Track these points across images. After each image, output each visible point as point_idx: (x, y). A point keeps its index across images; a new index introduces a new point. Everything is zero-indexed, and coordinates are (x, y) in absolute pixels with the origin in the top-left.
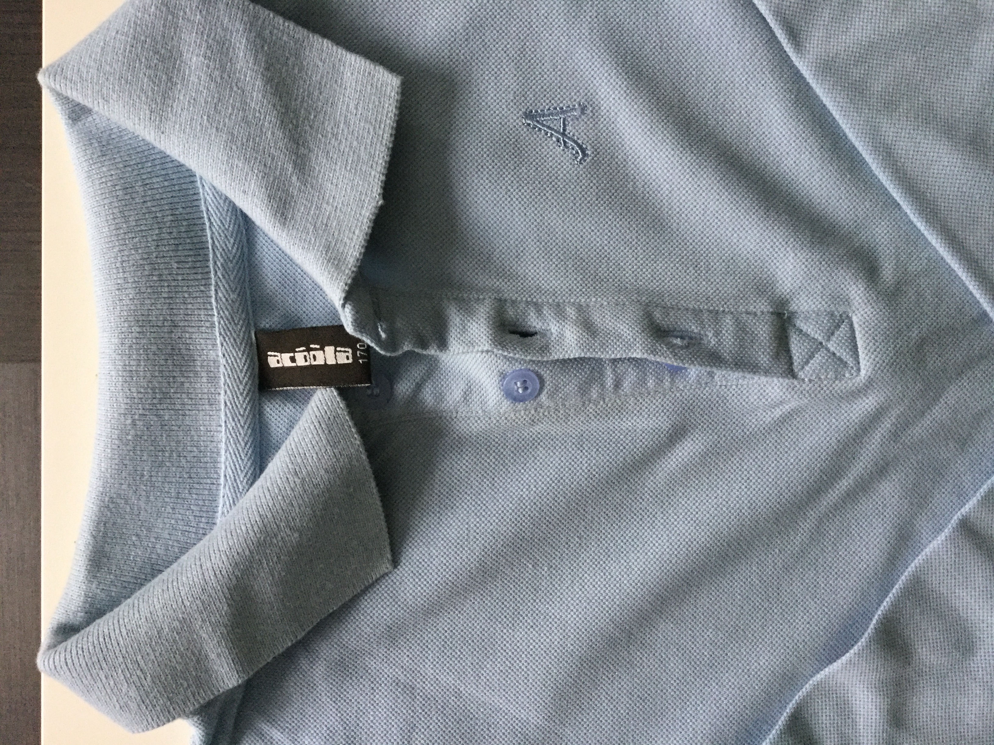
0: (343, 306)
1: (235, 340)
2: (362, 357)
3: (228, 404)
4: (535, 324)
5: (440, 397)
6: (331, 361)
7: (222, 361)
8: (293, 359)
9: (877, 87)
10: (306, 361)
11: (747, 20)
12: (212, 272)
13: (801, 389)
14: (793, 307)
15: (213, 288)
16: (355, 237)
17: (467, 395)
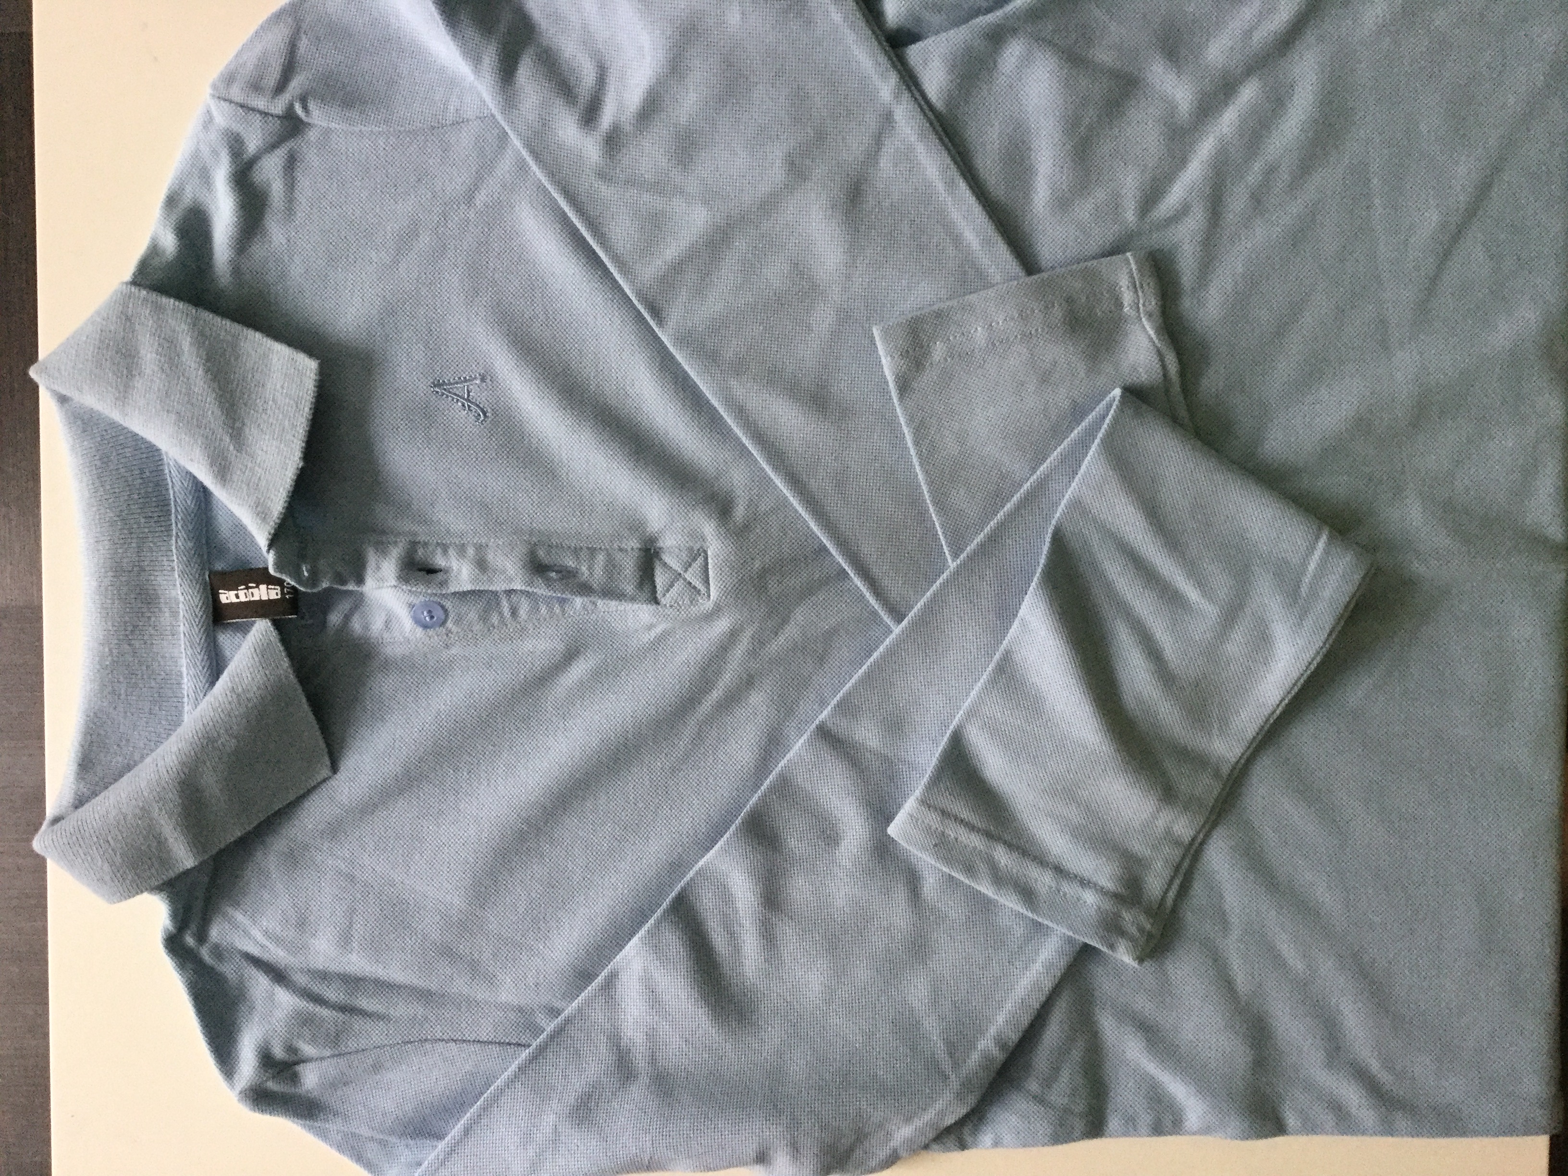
0: (268, 551)
1: (191, 581)
2: (288, 593)
3: (187, 634)
4: (440, 563)
5: (366, 627)
6: (265, 598)
7: (181, 598)
8: (237, 596)
9: (728, 354)
10: (246, 597)
11: (615, 301)
12: (174, 525)
13: (664, 613)
14: (660, 544)
15: (174, 538)
16: (280, 494)
17: (387, 623)
